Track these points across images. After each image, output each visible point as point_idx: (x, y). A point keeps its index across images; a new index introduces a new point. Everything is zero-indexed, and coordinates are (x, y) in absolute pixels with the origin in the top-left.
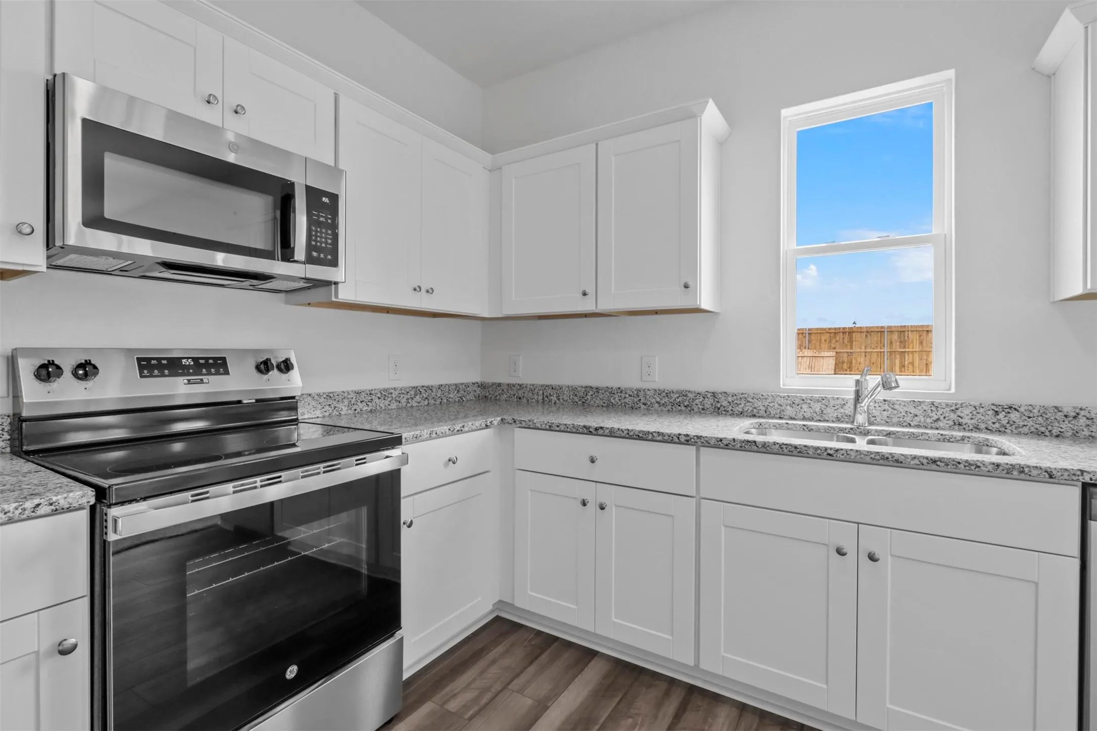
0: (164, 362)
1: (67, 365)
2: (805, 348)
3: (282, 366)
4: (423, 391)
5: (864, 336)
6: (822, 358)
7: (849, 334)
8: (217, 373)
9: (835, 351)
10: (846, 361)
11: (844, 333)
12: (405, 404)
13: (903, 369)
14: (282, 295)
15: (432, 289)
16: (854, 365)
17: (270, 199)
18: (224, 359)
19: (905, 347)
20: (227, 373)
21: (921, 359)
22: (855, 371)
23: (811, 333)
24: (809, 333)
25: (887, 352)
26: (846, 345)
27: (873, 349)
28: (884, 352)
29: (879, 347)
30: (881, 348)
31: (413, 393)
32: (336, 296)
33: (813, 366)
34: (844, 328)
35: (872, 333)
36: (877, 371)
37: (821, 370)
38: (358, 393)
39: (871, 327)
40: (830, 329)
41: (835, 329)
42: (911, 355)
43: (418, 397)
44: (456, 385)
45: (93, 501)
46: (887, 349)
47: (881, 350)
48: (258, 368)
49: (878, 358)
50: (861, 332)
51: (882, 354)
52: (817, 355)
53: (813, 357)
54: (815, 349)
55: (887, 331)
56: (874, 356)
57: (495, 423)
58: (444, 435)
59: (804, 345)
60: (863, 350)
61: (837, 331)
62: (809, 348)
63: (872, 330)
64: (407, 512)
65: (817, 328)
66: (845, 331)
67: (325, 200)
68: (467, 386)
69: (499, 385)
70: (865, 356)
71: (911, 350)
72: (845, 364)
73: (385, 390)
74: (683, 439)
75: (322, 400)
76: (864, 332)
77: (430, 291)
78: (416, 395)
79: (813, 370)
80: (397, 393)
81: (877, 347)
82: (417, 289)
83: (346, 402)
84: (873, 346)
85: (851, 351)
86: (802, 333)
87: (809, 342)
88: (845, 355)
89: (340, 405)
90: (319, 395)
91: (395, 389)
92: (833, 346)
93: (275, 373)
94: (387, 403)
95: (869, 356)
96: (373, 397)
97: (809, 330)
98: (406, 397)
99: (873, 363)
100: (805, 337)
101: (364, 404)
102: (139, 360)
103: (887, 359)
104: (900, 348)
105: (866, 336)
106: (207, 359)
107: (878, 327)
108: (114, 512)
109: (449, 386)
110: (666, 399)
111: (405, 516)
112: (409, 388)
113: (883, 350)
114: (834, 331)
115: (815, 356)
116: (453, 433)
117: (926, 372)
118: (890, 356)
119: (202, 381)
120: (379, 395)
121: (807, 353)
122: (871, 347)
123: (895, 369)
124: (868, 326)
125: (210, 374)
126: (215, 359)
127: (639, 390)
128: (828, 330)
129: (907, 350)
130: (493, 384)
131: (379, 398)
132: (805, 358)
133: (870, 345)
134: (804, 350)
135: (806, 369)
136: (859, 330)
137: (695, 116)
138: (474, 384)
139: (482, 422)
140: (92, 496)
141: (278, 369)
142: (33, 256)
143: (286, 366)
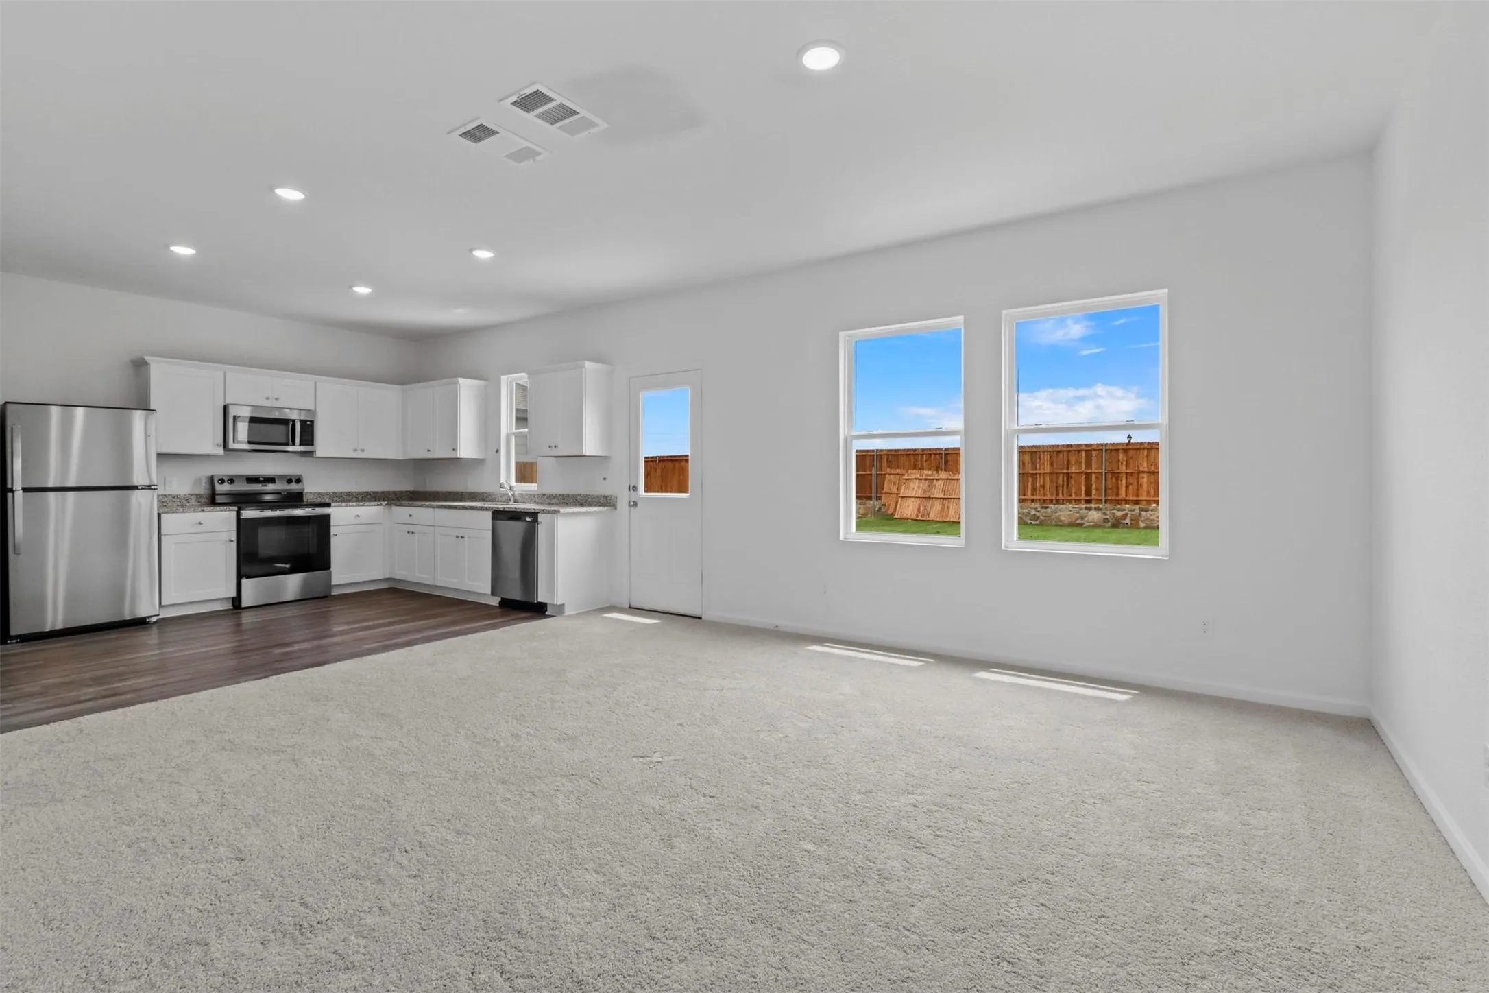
0: (254, 479)
1: (226, 479)
2: (942, 470)
4: (371, 494)
6: (956, 481)
8: (272, 483)
12: (360, 499)
13: (1035, 493)
14: (294, 455)
15: (364, 450)
17: (287, 426)
18: (274, 478)
19: (1036, 469)
20: (276, 483)
21: (1051, 481)
31: (365, 494)
32: (314, 456)
42: (1042, 477)
45: (237, 510)
48: (287, 481)
57: (384, 504)
62: (945, 470)
64: (333, 530)
67: (308, 423)
68: (402, 492)
71: (1042, 472)
73: (349, 493)
75: (316, 495)
77: (362, 450)
78: (367, 495)
80: (346, 493)
82: (355, 450)
83: (322, 495)
89: (320, 495)
90: (313, 491)
91: (355, 492)
93: (293, 484)
94: (341, 496)
96: (335, 494)
97: (946, 449)
98: (361, 496)
101: (329, 496)
102: (247, 478)
104: (1032, 470)
106: (268, 478)
108: (242, 512)
110: (470, 496)
111: (332, 532)
112: (363, 492)
116: (359, 506)
117: (1056, 495)
119: (266, 485)
120: (338, 493)
121: (943, 475)
125: (270, 482)
126: (271, 478)
127: (462, 493)
129: (1039, 472)
131: (346, 496)
137: (457, 383)
138: (407, 492)
139: (376, 503)
140: (236, 508)
141: (295, 482)
142: (220, 451)
143: (298, 481)
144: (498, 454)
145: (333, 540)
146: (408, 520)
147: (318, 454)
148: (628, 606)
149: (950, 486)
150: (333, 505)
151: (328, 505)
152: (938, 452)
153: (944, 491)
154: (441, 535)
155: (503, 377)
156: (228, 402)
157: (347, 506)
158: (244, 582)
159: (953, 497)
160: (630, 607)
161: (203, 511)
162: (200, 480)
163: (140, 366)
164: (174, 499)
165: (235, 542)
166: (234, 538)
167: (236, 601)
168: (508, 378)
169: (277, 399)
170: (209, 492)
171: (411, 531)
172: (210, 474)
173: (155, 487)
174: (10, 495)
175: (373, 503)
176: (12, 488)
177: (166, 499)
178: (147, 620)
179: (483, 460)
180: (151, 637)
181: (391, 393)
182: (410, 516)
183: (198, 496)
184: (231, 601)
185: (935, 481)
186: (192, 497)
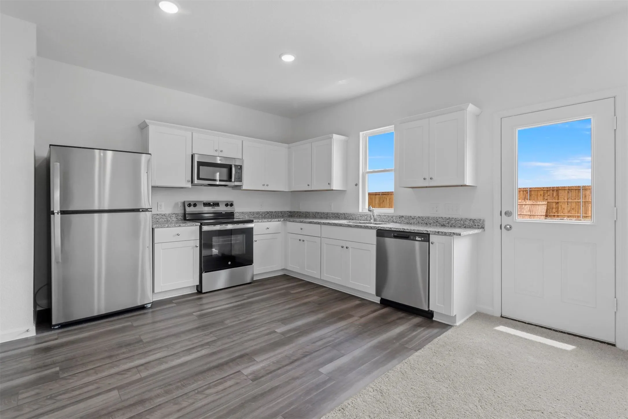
0: (207, 204)
1: (192, 204)
2: (527, 200)
3: (231, 205)
4: (270, 213)
5: (567, 192)
6: (538, 205)
7: (557, 190)
8: (217, 206)
9: (547, 201)
10: (554, 207)
11: (553, 190)
12: (264, 216)
14: (231, 188)
15: (268, 185)
16: (560, 210)
17: (228, 169)
18: (218, 203)
20: (219, 206)
22: (561, 213)
23: (531, 191)
24: (530, 191)
25: (582, 202)
26: (555, 198)
27: (573, 200)
28: (580, 202)
29: (577, 199)
30: (578, 200)
31: (266, 213)
32: (242, 188)
33: (532, 210)
34: (553, 188)
35: (572, 190)
36: (575, 214)
37: (537, 213)
38: (250, 212)
39: (571, 187)
40: (544, 188)
41: (547, 188)
43: (268, 214)
44: (281, 212)
45: (200, 225)
46: (582, 200)
47: (578, 201)
48: (225, 205)
49: (576, 205)
50: (565, 190)
51: (579, 203)
52: (534, 204)
53: (532, 205)
54: (534, 200)
55: (583, 189)
56: (574, 205)
57: (282, 220)
58: (266, 222)
59: (526, 197)
60: (566, 201)
61: (549, 189)
62: (530, 200)
63: (573, 188)
65: (535, 188)
66: (553, 189)
67: (239, 167)
68: (285, 212)
69: (295, 212)
70: (568, 204)
72: (554, 209)
73: (258, 212)
74: (318, 223)
75: (241, 214)
76: (566, 190)
77: (267, 185)
78: (267, 214)
79: (531, 213)
80: (261, 213)
81: (575, 199)
82: (264, 185)
83: (247, 215)
84: (573, 198)
85: (558, 201)
86: (526, 191)
87: (530, 196)
88: (554, 204)
89: (245, 215)
90: (240, 212)
91: (261, 212)
92: (546, 198)
93: (229, 206)
94: (258, 215)
95: (570, 205)
96: (255, 214)
97: (530, 188)
98: (264, 214)
99: (573, 209)
100: (527, 193)
101: (252, 215)
102: (203, 203)
103: (583, 206)
105: (568, 192)
106: (215, 203)
107: (576, 187)
108: (203, 226)
109: (279, 212)
110: (334, 216)
111: (254, 239)
112: (265, 212)
113: (580, 201)
114: (546, 189)
115: (533, 205)
116: (268, 221)
118: (585, 204)
119: (214, 208)
120: (256, 213)
121: (528, 202)
122: (571, 199)
123: (588, 212)
124: (570, 186)
125: (216, 206)
126: (217, 203)
127: (328, 213)
128: (543, 189)
130: (293, 212)
131: (256, 214)
132: (527, 205)
133: (571, 198)
134: (526, 201)
135: (527, 212)
136: (563, 189)
137: (331, 138)
138: (287, 211)
139: (278, 220)
140: (199, 224)
141: (230, 206)
142: (189, 185)
143: (232, 205)
144: (357, 187)
145: (255, 244)
146: (300, 232)
147: (244, 187)
148: (499, 315)
149: (534, 209)
150: (254, 221)
151: (251, 221)
152: (525, 190)
153: (530, 211)
154: (326, 244)
155: (360, 133)
156: (194, 152)
157: (262, 222)
158: (204, 275)
159: (536, 214)
160: (502, 317)
161: (180, 226)
162: (178, 203)
163: (143, 127)
164: (163, 217)
165: (199, 248)
166: (198, 245)
167: (199, 290)
168: (363, 134)
169: (221, 151)
170: (183, 212)
171: (302, 239)
172: (183, 201)
173: (151, 210)
174: (52, 216)
175: (276, 220)
176: (53, 211)
177: (158, 217)
178: (145, 306)
179: (346, 191)
180: (147, 318)
181: (282, 149)
182: (301, 229)
183: (177, 215)
184: (196, 287)
185: (524, 206)
186: (173, 215)
